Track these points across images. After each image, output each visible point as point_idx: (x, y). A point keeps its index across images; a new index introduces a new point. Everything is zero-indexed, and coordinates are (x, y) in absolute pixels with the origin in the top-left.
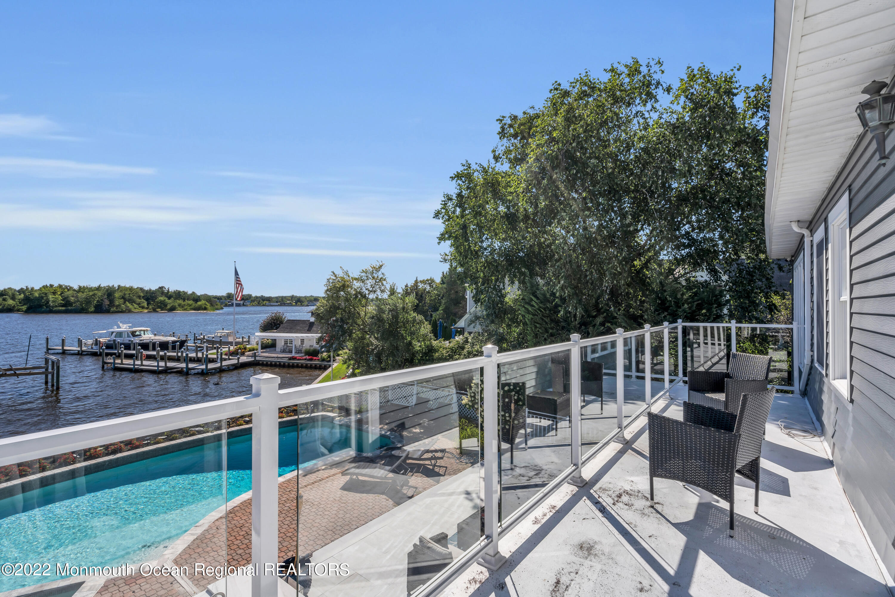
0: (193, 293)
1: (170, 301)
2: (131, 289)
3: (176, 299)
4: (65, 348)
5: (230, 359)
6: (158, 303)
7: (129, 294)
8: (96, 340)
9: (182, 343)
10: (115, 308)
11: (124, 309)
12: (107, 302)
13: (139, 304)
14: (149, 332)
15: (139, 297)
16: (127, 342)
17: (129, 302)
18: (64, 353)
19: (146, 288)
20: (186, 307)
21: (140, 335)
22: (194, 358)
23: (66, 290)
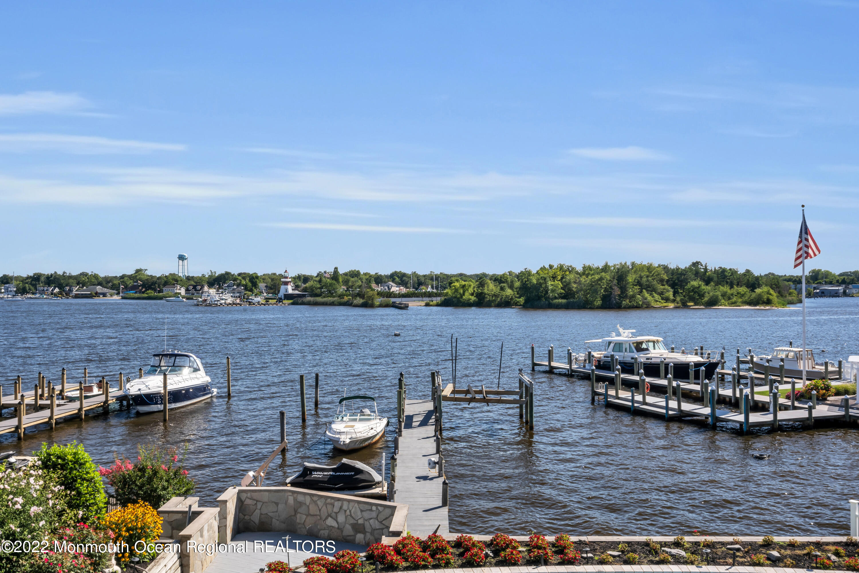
0: (748, 271)
1: (709, 288)
2: (649, 268)
3: (718, 284)
4: (554, 364)
5: (795, 408)
6: (689, 292)
7: (648, 277)
8: (590, 353)
9: (711, 368)
10: (628, 301)
11: (641, 303)
12: (617, 291)
13: (661, 294)
14: (661, 345)
15: (662, 281)
16: (628, 360)
17: (647, 291)
18: (551, 371)
19: (672, 266)
20: (734, 299)
21: (647, 349)
22: (730, 398)
23: (567, 273)
